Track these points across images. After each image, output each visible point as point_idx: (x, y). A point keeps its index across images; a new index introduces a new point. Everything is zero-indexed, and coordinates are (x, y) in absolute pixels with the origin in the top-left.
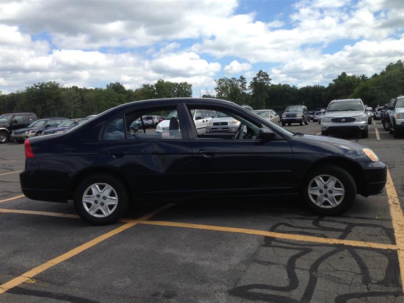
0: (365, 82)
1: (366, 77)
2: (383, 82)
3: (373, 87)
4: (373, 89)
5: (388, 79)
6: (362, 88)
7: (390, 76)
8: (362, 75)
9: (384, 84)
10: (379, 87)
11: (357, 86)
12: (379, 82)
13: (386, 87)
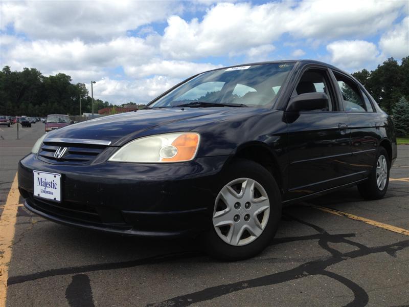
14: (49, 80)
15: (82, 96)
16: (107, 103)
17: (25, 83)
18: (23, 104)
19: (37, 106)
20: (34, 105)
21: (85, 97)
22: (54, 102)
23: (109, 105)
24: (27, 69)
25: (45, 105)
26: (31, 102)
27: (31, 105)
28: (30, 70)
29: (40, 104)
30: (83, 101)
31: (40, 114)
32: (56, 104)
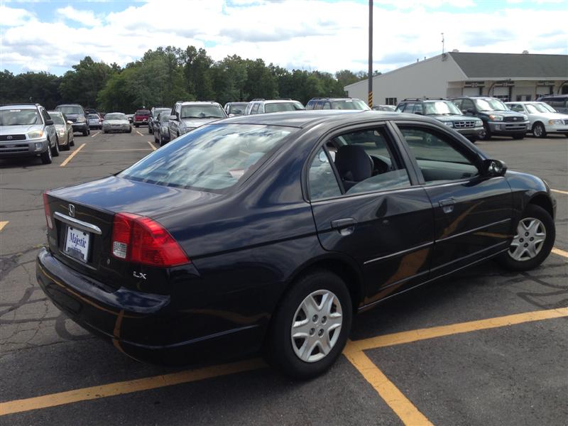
0: (119, 73)
1: (119, 67)
2: (143, 75)
3: (132, 81)
4: (132, 84)
5: (150, 71)
6: (117, 81)
7: (152, 67)
8: (113, 63)
9: (146, 78)
10: (140, 81)
11: (109, 78)
12: (139, 75)
13: (149, 82)
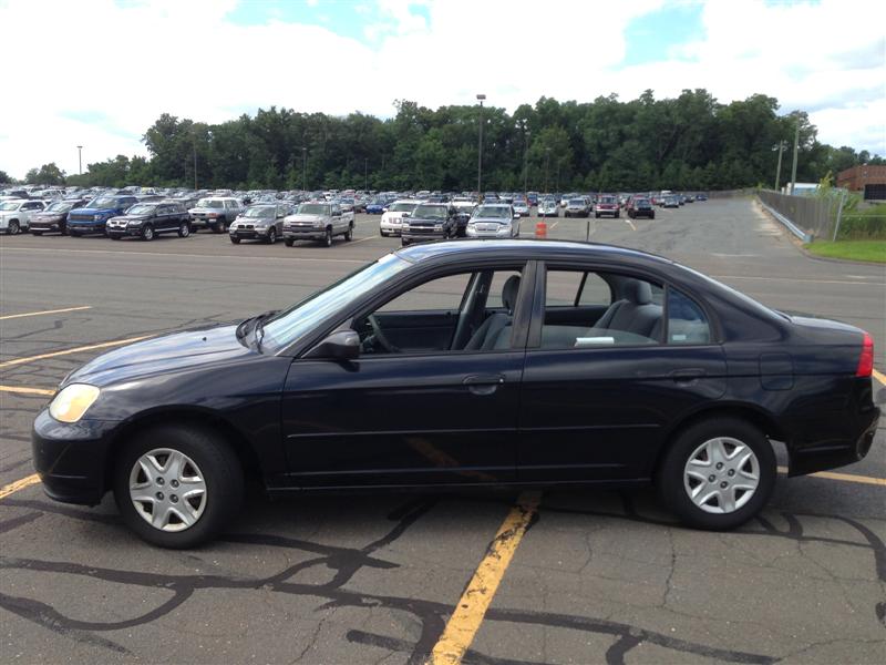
14: (730, 112)
15: (801, 143)
16: (865, 153)
17: (679, 121)
18: (670, 165)
19: (698, 169)
20: (693, 166)
21: (809, 144)
22: (734, 159)
23: (872, 157)
24: (689, 91)
25: (714, 166)
26: (687, 162)
27: (685, 168)
28: (694, 92)
29: (703, 165)
30: (803, 153)
31: (701, 185)
32: (736, 162)
